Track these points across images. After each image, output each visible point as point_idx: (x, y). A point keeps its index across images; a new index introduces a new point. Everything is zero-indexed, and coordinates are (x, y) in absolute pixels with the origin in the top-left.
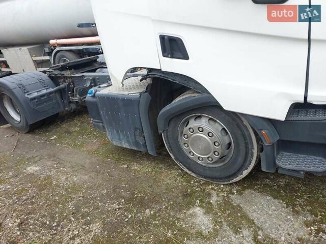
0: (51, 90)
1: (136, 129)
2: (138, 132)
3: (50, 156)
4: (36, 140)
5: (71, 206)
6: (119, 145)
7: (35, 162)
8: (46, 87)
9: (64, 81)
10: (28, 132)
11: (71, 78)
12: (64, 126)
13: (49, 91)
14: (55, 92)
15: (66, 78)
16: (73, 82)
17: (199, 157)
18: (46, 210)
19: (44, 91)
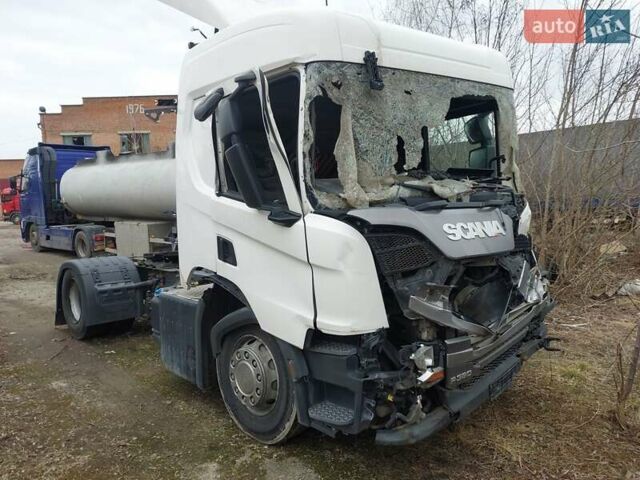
0: (133, 284)
1: (189, 347)
2: (190, 351)
3: (89, 373)
4: (88, 351)
5: (71, 433)
6: (170, 370)
7: (66, 377)
8: (127, 279)
9: (155, 277)
10: (83, 340)
11: (164, 272)
12: (134, 340)
13: (129, 285)
14: (136, 288)
15: (158, 272)
16: (164, 278)
17: (243, 397)
18: (40, 431)
19: (122, 285)
